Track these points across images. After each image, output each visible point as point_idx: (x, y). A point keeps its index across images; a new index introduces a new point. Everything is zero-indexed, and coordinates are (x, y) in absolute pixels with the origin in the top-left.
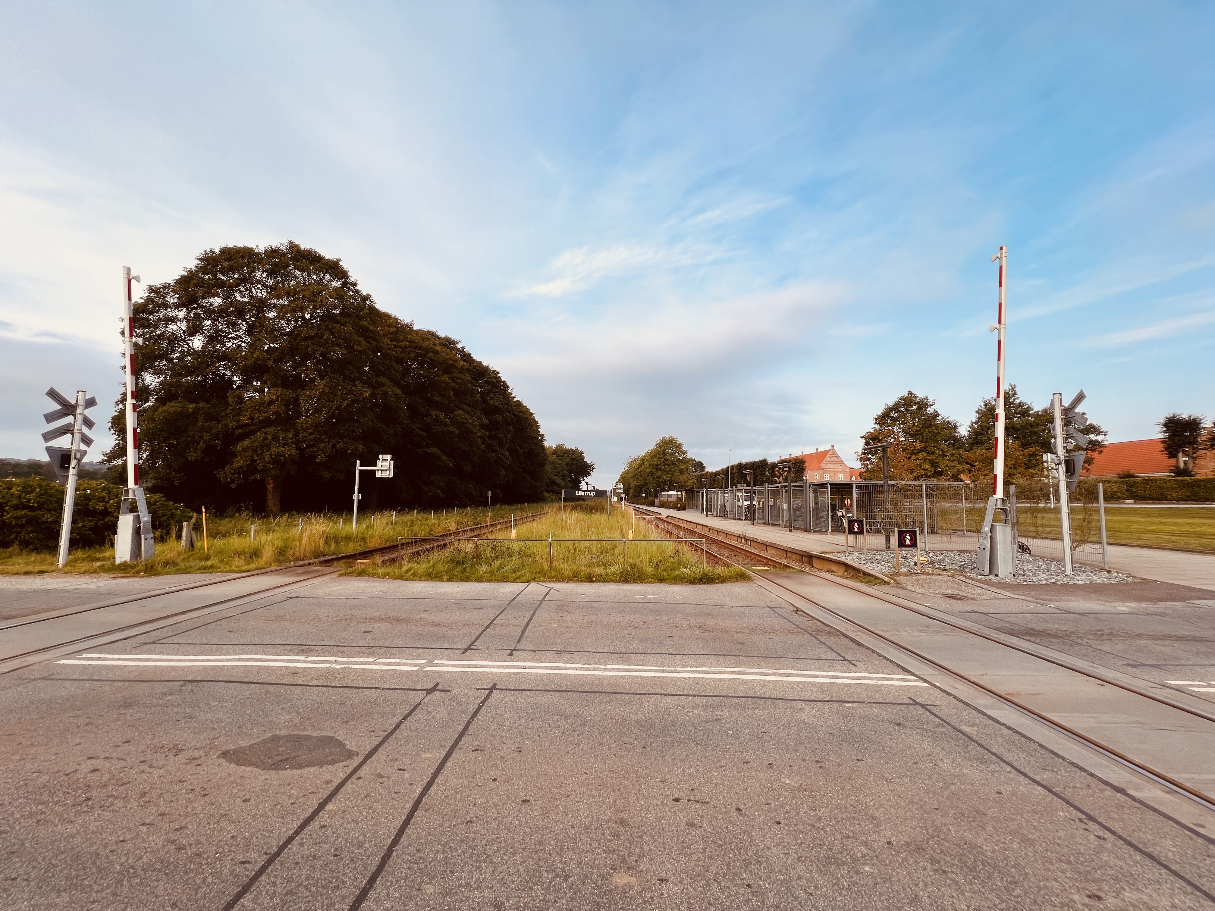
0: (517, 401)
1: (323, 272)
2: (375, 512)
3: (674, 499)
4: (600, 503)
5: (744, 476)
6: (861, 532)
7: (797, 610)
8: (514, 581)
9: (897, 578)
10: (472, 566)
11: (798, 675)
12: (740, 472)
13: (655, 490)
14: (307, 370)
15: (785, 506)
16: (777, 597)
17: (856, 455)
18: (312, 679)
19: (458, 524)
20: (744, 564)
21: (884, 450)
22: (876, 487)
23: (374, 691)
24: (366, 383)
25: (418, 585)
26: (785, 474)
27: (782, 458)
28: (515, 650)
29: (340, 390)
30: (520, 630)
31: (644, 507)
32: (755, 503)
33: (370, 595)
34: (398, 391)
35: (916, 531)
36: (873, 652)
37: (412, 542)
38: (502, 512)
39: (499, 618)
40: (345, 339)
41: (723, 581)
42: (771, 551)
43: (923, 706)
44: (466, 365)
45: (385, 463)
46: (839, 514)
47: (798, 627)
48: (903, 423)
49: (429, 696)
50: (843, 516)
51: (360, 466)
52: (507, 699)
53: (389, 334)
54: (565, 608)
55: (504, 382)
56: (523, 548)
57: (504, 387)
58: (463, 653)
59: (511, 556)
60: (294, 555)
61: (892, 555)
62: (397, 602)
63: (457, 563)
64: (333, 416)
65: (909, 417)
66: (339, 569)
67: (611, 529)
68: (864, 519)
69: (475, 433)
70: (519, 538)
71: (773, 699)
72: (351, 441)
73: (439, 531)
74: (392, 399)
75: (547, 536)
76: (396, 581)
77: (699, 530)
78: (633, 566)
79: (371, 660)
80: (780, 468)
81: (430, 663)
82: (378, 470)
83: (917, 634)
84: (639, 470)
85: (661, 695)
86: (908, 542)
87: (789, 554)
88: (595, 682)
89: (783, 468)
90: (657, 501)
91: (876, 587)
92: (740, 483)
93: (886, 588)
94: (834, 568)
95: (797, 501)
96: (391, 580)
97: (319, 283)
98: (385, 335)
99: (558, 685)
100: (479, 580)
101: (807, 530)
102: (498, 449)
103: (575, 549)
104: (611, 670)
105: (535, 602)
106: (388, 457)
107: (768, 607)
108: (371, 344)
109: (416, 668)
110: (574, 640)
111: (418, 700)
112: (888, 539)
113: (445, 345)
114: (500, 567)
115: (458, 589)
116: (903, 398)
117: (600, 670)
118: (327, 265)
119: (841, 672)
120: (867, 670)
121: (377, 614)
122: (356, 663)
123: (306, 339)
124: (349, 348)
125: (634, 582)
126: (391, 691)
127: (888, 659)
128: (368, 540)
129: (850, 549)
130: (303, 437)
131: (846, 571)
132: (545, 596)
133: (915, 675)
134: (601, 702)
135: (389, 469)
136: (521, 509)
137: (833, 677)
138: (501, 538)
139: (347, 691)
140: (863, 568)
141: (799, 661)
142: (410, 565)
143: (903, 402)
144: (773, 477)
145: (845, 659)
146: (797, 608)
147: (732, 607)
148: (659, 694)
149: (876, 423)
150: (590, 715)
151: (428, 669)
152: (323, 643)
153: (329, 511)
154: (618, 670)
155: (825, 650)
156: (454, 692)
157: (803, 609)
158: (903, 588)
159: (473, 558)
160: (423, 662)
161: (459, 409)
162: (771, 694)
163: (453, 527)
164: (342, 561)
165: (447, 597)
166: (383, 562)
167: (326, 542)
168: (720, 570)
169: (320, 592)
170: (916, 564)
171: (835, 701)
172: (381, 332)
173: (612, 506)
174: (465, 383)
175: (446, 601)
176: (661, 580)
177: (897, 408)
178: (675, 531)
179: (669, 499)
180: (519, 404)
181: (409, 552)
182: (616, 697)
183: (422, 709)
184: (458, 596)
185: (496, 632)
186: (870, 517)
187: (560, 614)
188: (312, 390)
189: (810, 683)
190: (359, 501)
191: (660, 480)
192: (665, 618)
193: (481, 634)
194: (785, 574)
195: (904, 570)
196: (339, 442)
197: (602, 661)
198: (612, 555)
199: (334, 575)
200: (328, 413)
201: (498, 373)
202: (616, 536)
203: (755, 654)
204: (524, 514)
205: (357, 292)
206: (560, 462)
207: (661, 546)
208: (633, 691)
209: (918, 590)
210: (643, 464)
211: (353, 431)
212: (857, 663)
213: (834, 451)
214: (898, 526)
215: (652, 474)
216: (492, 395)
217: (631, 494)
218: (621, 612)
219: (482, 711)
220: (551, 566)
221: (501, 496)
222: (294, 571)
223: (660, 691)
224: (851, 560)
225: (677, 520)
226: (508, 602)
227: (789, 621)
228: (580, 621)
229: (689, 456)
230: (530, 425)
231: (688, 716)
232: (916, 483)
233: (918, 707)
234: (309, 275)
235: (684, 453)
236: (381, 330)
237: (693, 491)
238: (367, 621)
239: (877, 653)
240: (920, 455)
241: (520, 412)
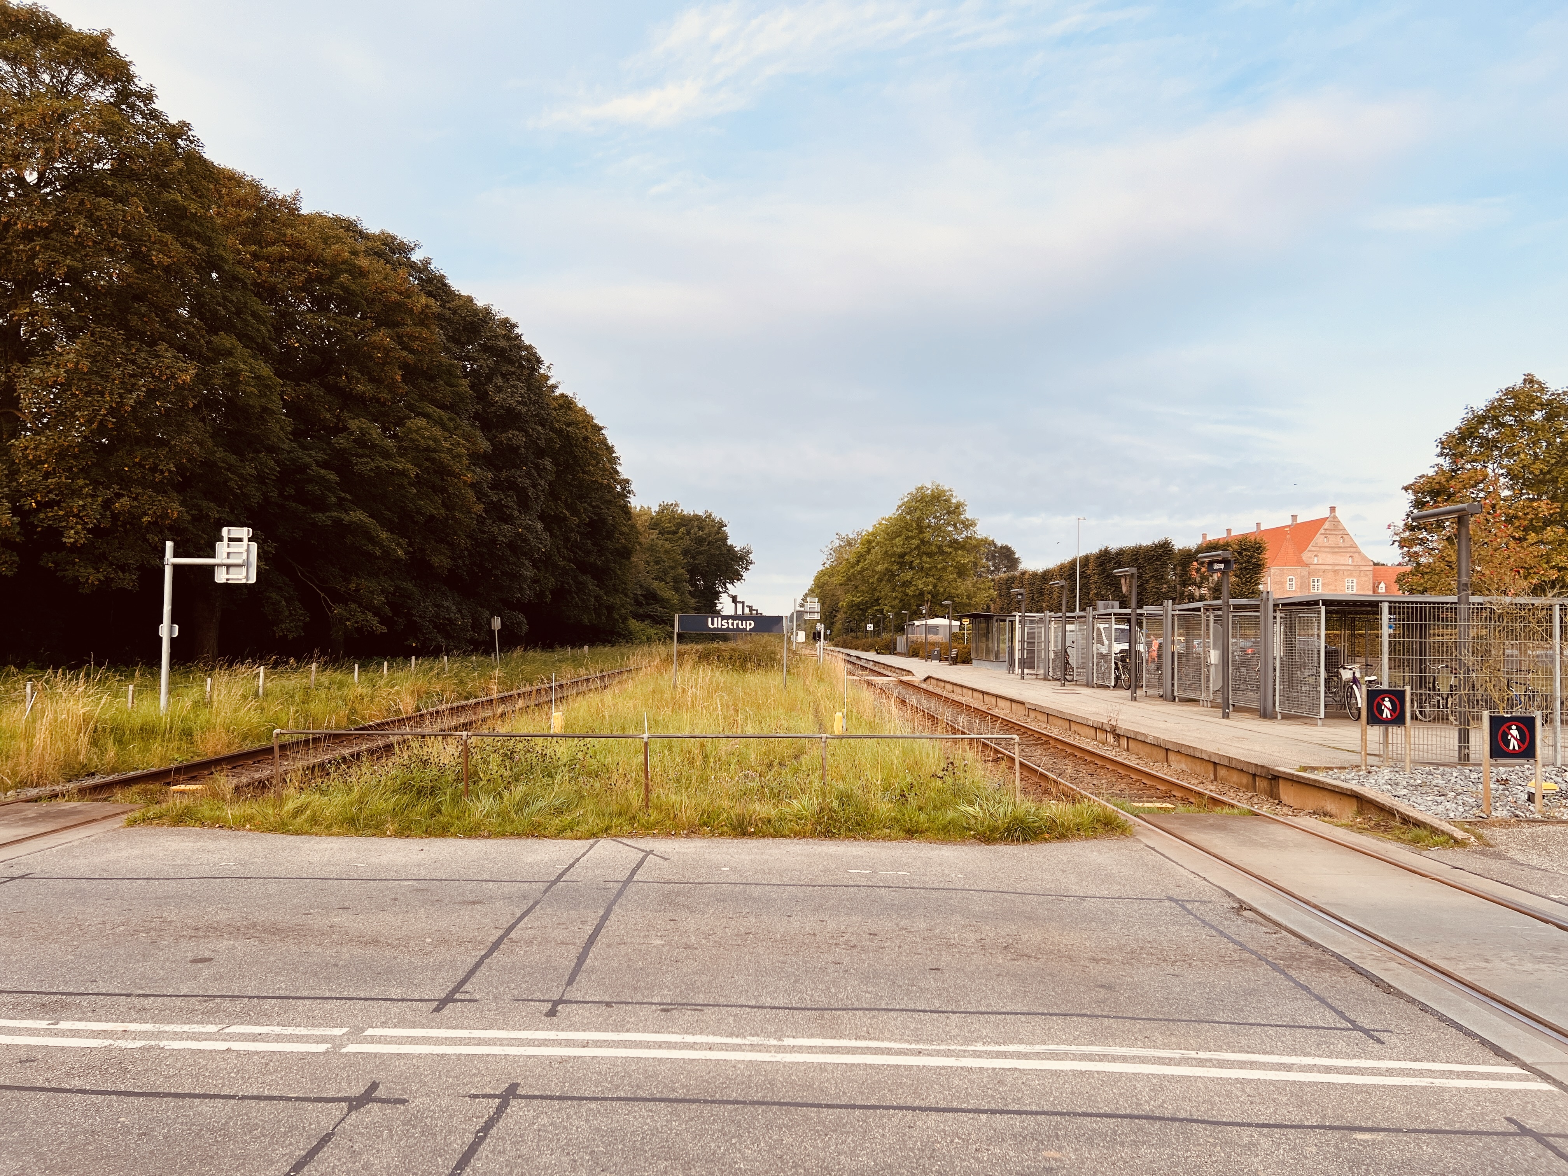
0: (562, 395)
1: (66, 64)
2: (213, 668)
3: (941, 637)
4: (764, 648)
5: (1113, 583)
6: (1398, 719)
7: (1242, 907)
8: (559, 834)
9: (1485, 832)
10: (456, 800)
11: (1242, 1065)
12: (1104, 570)
13: (898, 614)
14: (32, 314)
15: (1214, 656)
16: (1192, 876)
17: (1390, 532)
18: (68, 1074)
19: (420, 697)
20: (1113, 795)
21: (1461, 520)
22: (1437, 612)
23: (219, 1103)
24: (182, 349)
25: (324, 846)
26: (1216, 577)
27: (1209, 538)
28: (561, 1001)
29: (118, 365)
30: (573, 953)
31: (872, 656)
32: (1141, 648)
33: (206, 871)
34: (266, 370)
35: (1533, 720)
36: (1425, 1009)
37: (307, 742)
38: (527, 668)
39: (521, 925)
40: (126, 236)
41: (1062, 837)
42: (1178, 764)
43: (1539, 1138)
44: (435, 305)
45: (236, 547)
46: (1346, 675)
47: (1243, 947)
48: (1509, 454)
49: (354, 1115)
50: (1355, 680)
51: (175, 556)
52: (544, 1120)
53: (239, 225)
54: (681, 899)
55: (529, 348)
56: (580, 756)
57: (528, 360)
58: (437, 1010)
59: (550, 775)
60: (15, 773)
61: (1474, 776)
62: (272, 887)
63: (419, 792)
64: (102, 430)
65: (1523, 439)
66: (129, 807)
67: (791, 709)
68: (1408, 688)
69: (457, 476)
70: (569, 732)
71: (1181, 1120)
72: (149, 492)
73: (373, 714)
74: (249, 389)
75: (639, 725)
76: (270, 837)
77: (1002, 710)
78: (845, 798)
79: (212, 1028)
80: (1202, 563)
81: (356, 1034)
82: (219, 565)
83: (1529, 966)
84: (857, 568)
85: (914, 1109)
86: (1514, 744)
87: (1222, 772)
88: (755, 1079)
89: (1211, 563)
90: (901, 641)
91: (1434, 853)
92: (1104, 598)
93: (1456, 856)
94: (1331, 805)
95: (1243, 643)
96: (258, 834)
97: (60, 91)
98: (227, 228)
99: (666, 1086)
100: (473, 832)
101: (1266, 714)
102: (516, 513)
103: (706, 757)
104: (793, 1049)
105: (611, 885)
106: (244, 532)
107: (1170, 899)
108: (194, 249)
109: (322, 1048)
110: (705, 979)
111: (327, 1124)
112: (1464, 738)
113: (379, 254)
114: (525, 802)
115: (422, 855)
116: (1510, 393)
117: (767, 1049)
118: (76, 48)
119: (1348, 1057)
120: (1411, 1052)
121: (223, 917)
122: (177, 1036)
123: (27, 236)
124: (138, 258)
125: (847, 837)
126: (262, 1104)
127: (1459, 1027)
128: (197, 736)
129: (1371, 760)
130: (29, 483)
131: (1360, 812)
132: (634, 872)
133: (1524, 1066)
134: (768, 1127)
135: (246, 564)
136: (574, 659)
137: (1328, 1069)
138: (524, 731)
139: (154, 1102)
140: (1403, 807)
141: (1244, 1030)
142: (304, 798)
143: (1510, 402)
144: (1184, 584)
145: (1356, 1027)
146: (1240, 901)
147: (1083, 898)
148: (908, 1108)
149: (1442, 454)
150: (744, 1158)
151: (352, 1048)
152: (93, 988)
153: (99, 664)
154: (811, 1049)
155: (1308, 1003)
156: (416, 1103)
157: (1255, 905)
158: (1499, 856)
159: (458, 780)
160: (338, 1032)
161: (418, 414)
162: (1178, 1109)
163: (407, 705)
164: (135, 788)
165: (393, 875)
166: (237, 788)
167: (94, 743)
168: (1053, 808)
169: (81, 864)
170: (1531, 798)
171: (1331, 1128)
172: (219, 221)
173: (795, 653)
174: (431, 351)
175: (391, 884)
176: (912, 833)
177: (1495, 417)
178: (946, 714)
179: (932, 638)
180: (567, 403)
181: (299, 764)
182: (806, 1118)
183: (337, 1146)
184: (423, 873)
185: (514, 958)
186: (1422, 682)
187: (669, 915)
188: (48, 364)
189: (1271, 1082)
190: (173, 640)
191: (910, 591)
192: (923, 925)
193: (478, 965)
194: (1211, 821)
195: (1501, 813)
196: (119, 496)
197: (771, 1028)
198: (795, 772)
199: (118, 823)
200: (90, 421)
201: (514, 326)
202: (805, 725)
203: (1139, 1011)
204: (582, 671)
205: (154, 115)
206: (668, 545)
207: (913, 751)
208: (845, 1100)
209: (1535, 860)
210: (869, 551)
211: (154, 469)
212: (1384, 1036)
213: (1335, 521)
214: (1489, 703)
215: (890, 575)
216: (500, 382)
217: (838, 626)
218: (816, 910)
219: (485, 1150)
220: (647, 799)
221: (525, 628)
222: (17, 812)
223: (910, 1102)
224: (1375, 789)
225: (949, 687)
226: (542, 886)
227: (1221, 932)
228: (719, 933)
229: (982, 531)
230: (595, 455)
231: (977, 1160)
232: (1537, 601)
233: (1528, 1141)
234: (33, 73)
235: (969, 525)
236: (218, 214)
237: (989, 618)
238: (201, 933)
239: (1434, 1013)
240: (1549, 533)
241: (569, 425)
